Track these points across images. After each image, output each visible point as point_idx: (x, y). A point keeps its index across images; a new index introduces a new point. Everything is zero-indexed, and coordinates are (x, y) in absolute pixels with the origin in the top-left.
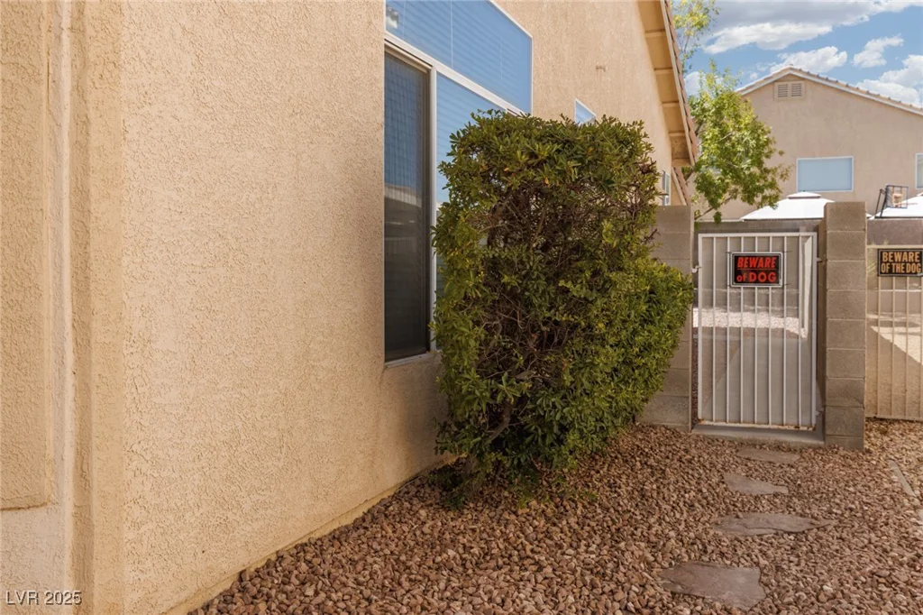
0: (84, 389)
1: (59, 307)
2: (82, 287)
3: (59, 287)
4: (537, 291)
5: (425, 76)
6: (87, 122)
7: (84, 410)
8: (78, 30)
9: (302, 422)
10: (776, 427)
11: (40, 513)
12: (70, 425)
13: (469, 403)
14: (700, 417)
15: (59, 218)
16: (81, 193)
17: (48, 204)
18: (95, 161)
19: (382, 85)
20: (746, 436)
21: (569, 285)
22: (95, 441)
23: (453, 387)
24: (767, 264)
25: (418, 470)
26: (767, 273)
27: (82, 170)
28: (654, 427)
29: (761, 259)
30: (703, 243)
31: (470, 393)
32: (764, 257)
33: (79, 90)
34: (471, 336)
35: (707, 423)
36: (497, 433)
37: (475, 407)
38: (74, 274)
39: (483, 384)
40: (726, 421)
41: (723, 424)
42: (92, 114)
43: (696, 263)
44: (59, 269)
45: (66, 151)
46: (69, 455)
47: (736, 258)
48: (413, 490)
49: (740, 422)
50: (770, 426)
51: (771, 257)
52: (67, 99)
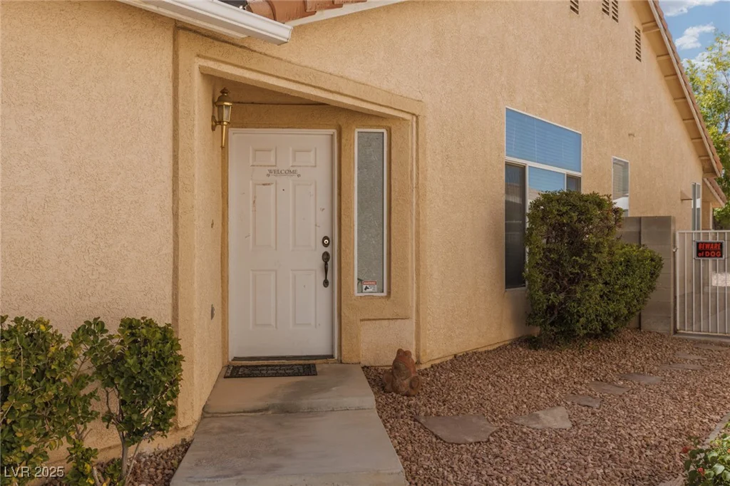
0: (418, 288)
1: (412, 264)
2: (418, 259)
3: (412, 259)
4: (566, 260)
5: (523, 168)
6: (419, 213)
7: (418, 294)
8: (417, 187)
9: (474, 307)
10: (721, 334)
11: (408, 321)
12: (415, 298)
13: (538, 304)
14: (678, 328)
15: (412, 239)
16: (418, 233)
17: (410, 236)
18: (421, 223)
19: (504, 178)
20: (703, 339)
21: (577, 258)
22: (421, 302)
23: (532, 298)
24: (715, 247)
25: (520, 336)
26: (716, 252)
27: (418, 226)
28: (650, 332)
29: (712, 245)
30: (680, 236)
31: (539, 300)
32: (714, 243)
33: (417, 204)
34: (539, 278)
35: (682, 331)
36: (553, 319)
37: (541, 306)
38: (416, 255)
39: (544, 296)
40: (692, 331)
41: (691, 332)
42: (421, 211)
43: (675, 246)
44: (412, 254)
45: (414, 221)
46: (414, 305)
47: (698, 244)
48: (518, 343)
49: (700, 331)
50: (718, 334)
51: (718, 243)
52: (414, 207)
